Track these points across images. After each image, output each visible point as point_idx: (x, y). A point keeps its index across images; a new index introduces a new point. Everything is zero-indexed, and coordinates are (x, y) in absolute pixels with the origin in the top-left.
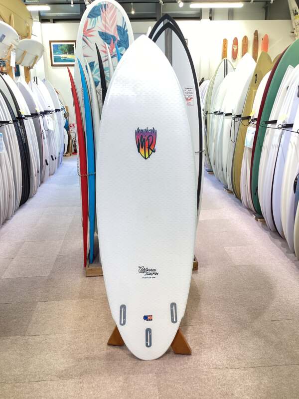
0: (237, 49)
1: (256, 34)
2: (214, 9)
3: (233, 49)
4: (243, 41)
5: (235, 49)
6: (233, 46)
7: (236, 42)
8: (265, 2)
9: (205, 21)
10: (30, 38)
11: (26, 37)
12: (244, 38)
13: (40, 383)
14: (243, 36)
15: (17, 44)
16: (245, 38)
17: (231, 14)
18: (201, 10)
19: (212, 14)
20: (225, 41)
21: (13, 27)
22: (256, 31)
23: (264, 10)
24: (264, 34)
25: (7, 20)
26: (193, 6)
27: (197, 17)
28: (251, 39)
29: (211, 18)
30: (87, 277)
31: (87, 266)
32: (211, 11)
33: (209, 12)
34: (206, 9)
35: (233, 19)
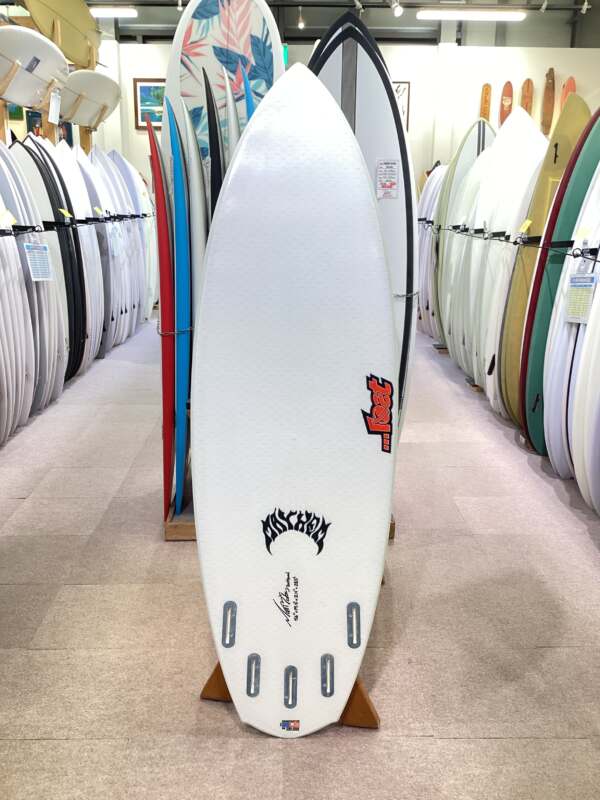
0: (510, 106)
1: (551, 75)
2: (467, 22)
3: (502, 106)
4: (523, 88)
5: (506, 104)
6: (502, 100)
7: (508, 90)
8: (572, 12)
9: (447, 47)
10: (93, 69)
11: (84, 68)
12: (525, 83)
13: (44, 743)
14: (524, 79)
15: (65, 79)
16: (528, 83)
17: (502, 35)
18: (439, 24)
19: (461, 34)
20: (487, 89)
21: (57, 44)
22: (551, 70)
23: (569, 29)
24: (568, 77)
25: (48, 31)
26: (423, 15)
27: (432, 39)
28: (539, 85)
29: (459, 42)
30: (167, 541)
31: (168, 520)
32: (461, 26)
33: (455, 29)
34: (449, 22)
35: (504, 45)
